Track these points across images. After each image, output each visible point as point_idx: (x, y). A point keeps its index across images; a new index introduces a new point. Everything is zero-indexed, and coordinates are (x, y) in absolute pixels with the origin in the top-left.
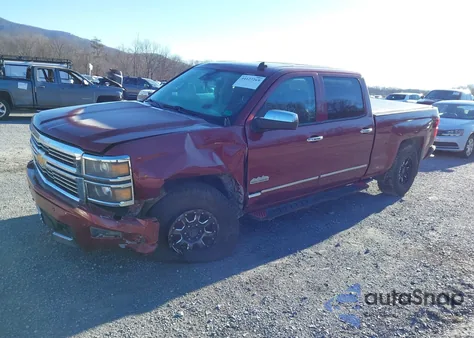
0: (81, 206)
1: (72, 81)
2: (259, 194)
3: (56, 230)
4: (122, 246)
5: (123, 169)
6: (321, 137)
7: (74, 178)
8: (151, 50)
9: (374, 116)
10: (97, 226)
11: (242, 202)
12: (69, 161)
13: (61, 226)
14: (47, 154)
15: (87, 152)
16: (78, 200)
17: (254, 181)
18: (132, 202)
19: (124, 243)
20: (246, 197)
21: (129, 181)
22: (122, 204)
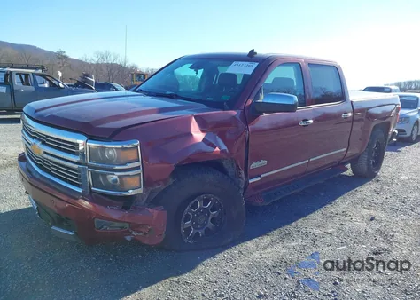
0: (84, 196)
1: (46, 85)
2: (258, 179)
3: (54, 224)
4: (128, 238)
5: (132, 155)
6: (311, 121)
7: (76, 166)
8: (111, 60)
9: (352, 102)
10: (102, 218)
11: (242, 187)
12: (71, 148)
13: (61, 220)
14: (43, 143)
15: (91, 138)
16: (80, 190)
17: (254, 165)
18: (140, 191)
19: (130, 234)
20: (247, 183)
21: (138, 168)
22: (131, 192)
